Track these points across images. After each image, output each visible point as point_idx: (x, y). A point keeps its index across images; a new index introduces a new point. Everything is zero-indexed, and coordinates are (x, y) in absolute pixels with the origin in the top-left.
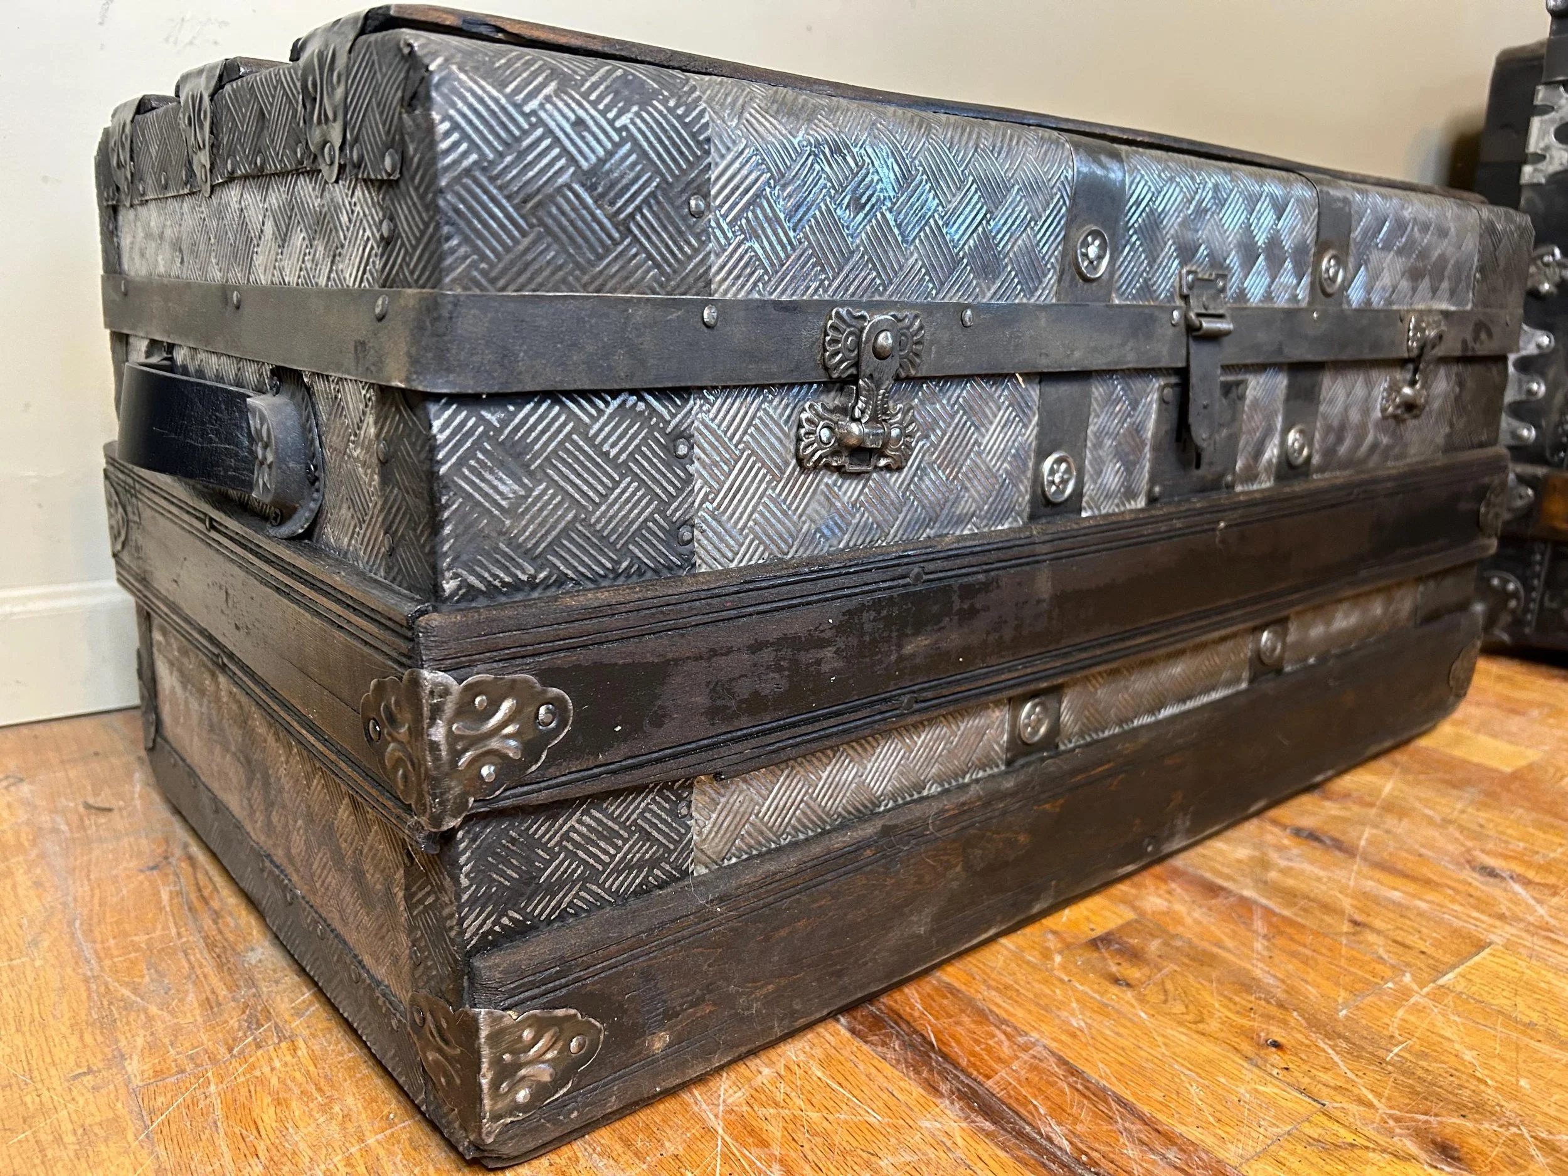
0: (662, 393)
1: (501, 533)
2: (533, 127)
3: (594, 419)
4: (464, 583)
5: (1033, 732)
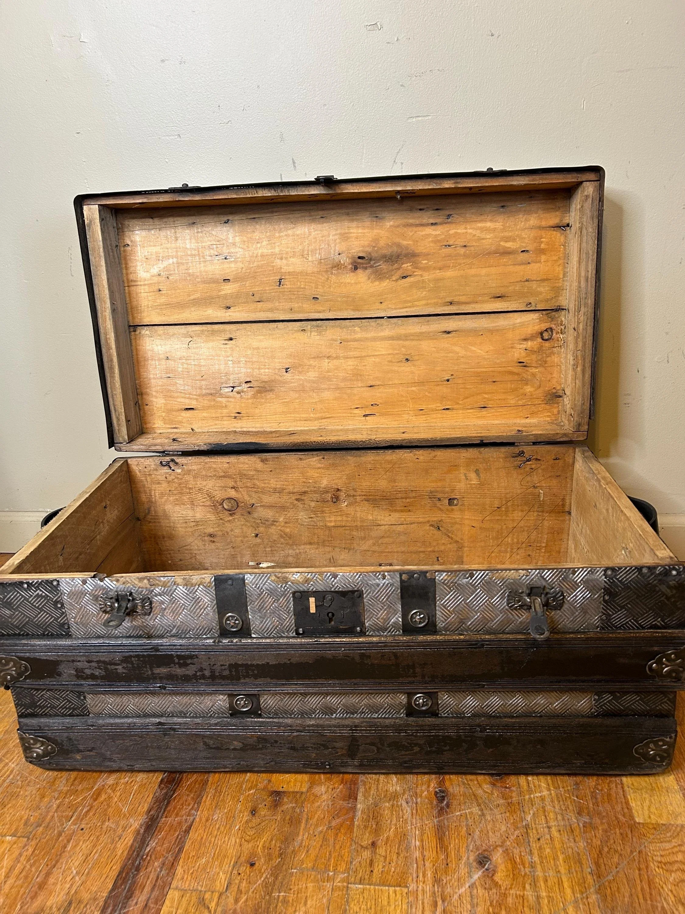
1: (9, 622)
3: (30, 597)
4: (1, 632)
5: (243, 707)
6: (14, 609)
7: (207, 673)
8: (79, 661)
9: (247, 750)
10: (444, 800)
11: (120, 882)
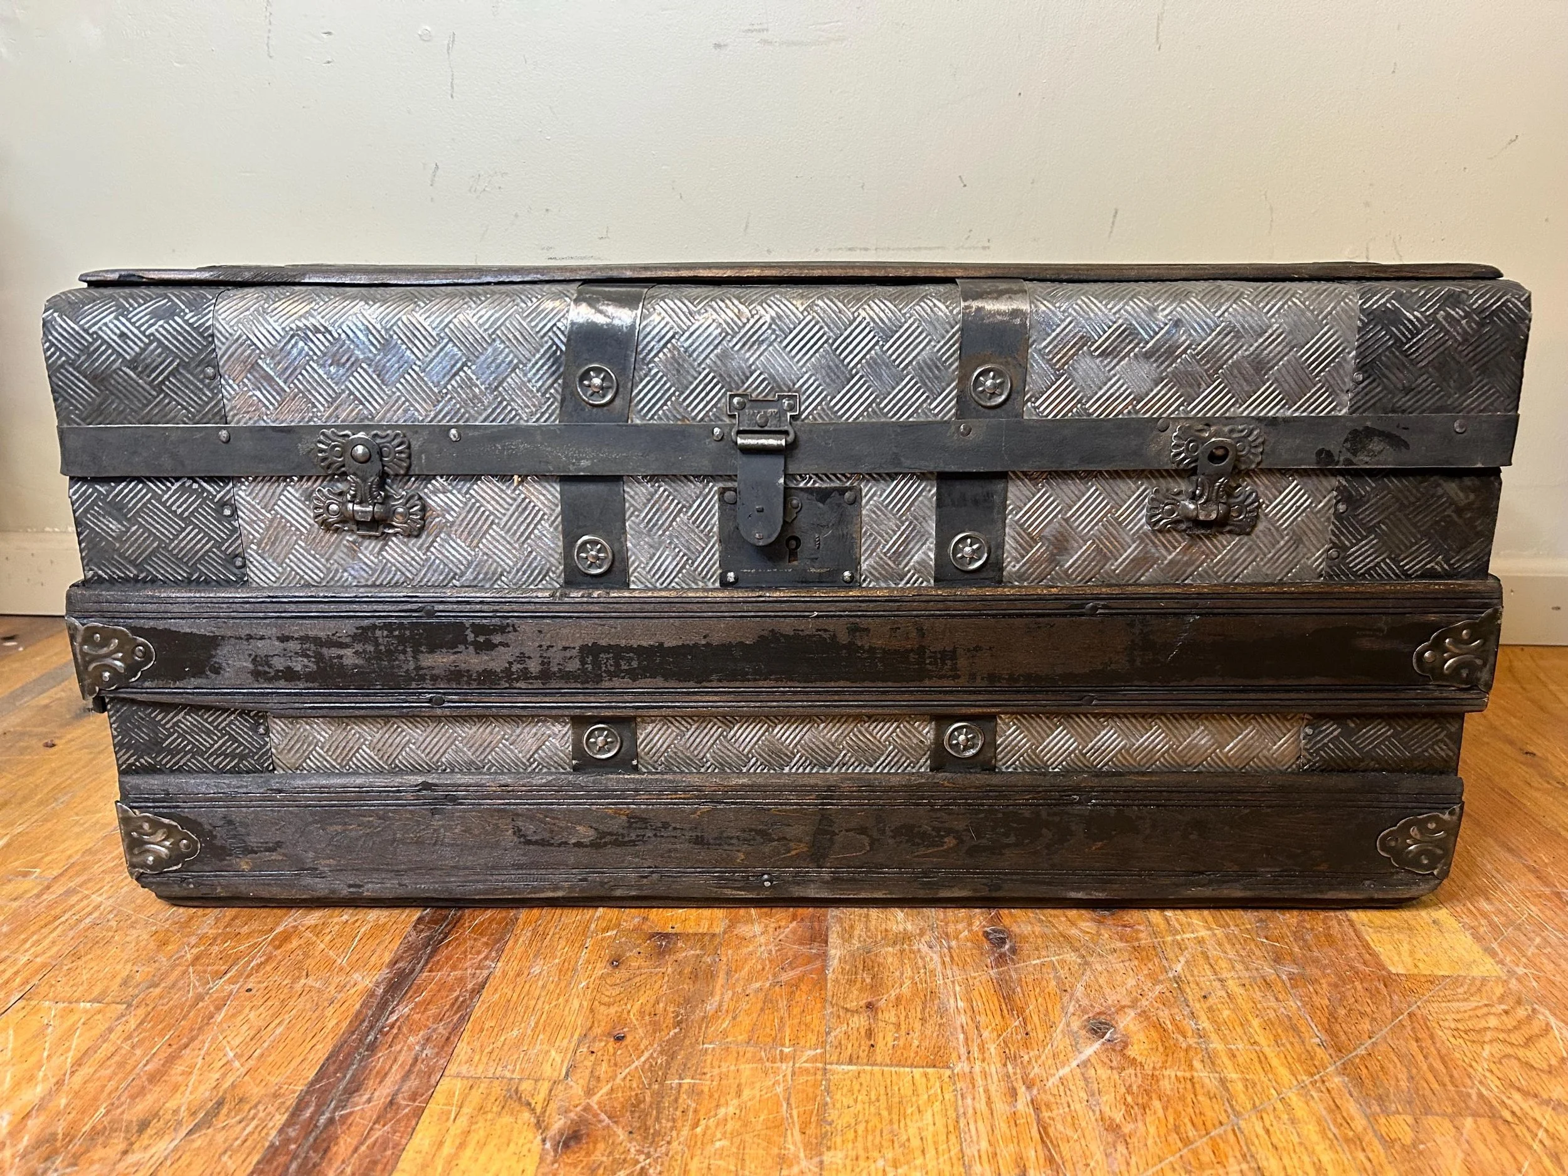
0: (210, 480)
1: (114, 550)
2: (95, 340)
3: (165, 492)
4: (96, 574)
5: (601, 750)
6: (128, 520)
7: (534, 667)
8: (262, 638)
9: (606, 844)
10: (1004, 943)
11: (332, 1069)
